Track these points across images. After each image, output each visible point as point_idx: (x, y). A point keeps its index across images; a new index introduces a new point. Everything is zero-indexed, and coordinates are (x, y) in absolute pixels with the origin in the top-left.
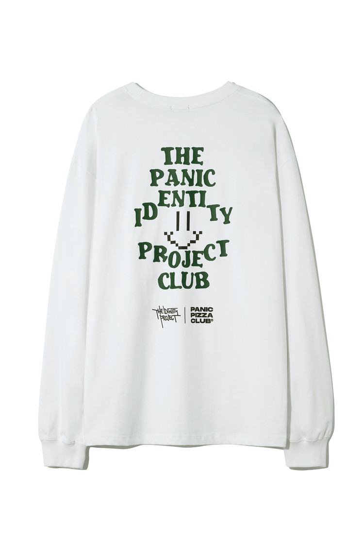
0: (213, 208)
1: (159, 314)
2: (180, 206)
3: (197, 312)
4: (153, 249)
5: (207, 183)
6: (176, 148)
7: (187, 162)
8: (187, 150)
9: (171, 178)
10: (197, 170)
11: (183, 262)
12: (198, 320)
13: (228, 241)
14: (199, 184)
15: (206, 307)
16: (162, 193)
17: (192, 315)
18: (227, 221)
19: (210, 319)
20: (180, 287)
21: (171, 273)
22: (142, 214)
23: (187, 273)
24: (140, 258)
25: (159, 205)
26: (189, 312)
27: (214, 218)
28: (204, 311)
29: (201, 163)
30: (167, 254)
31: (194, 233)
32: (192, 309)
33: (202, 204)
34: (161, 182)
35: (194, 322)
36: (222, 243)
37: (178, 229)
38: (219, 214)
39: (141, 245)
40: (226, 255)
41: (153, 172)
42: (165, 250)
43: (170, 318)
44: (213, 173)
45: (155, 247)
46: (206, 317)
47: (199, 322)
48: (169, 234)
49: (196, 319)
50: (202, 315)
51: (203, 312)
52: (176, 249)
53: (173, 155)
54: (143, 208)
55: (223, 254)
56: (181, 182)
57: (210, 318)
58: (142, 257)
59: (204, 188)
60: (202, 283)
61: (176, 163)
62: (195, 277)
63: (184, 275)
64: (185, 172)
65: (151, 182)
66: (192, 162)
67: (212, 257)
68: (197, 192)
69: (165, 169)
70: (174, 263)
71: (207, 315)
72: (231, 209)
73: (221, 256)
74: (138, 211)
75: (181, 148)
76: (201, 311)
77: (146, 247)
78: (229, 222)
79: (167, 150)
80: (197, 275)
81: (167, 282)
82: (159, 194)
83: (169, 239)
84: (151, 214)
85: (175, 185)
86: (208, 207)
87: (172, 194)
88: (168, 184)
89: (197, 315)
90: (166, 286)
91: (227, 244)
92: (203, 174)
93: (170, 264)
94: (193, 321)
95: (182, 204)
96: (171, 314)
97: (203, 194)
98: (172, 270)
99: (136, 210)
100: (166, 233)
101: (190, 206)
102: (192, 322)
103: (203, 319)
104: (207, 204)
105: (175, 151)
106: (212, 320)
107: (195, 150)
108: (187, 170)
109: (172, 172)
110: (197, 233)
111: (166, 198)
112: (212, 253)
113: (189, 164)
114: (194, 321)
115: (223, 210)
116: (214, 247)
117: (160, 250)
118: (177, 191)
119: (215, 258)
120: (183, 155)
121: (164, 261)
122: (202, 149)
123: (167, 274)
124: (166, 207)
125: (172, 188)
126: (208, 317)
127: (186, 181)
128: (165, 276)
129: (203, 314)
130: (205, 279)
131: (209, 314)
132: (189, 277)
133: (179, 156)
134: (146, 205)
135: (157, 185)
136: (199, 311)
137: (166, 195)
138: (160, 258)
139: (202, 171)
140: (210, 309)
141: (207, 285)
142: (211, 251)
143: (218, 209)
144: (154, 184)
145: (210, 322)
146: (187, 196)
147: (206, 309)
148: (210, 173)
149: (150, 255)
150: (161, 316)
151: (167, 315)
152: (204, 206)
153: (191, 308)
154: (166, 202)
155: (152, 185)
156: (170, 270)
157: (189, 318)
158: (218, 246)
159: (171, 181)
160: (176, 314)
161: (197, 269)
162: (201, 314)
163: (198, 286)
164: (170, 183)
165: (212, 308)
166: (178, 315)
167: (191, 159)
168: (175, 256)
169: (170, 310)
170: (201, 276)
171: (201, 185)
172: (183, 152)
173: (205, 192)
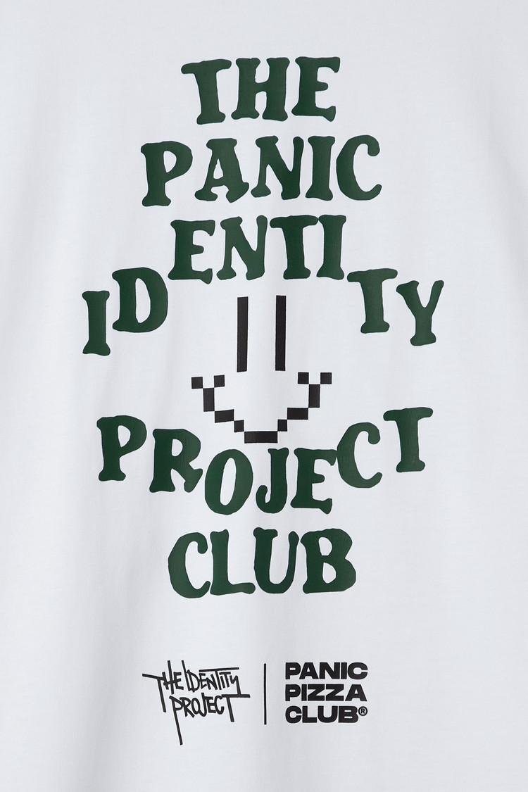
0: (371, 282)
1: (167, 693)
2: (250, 276)
3: (309, 680)
4: (150, 442)
5: (351, 188)
6: (239, 62)
7: (275, 112)
8: (278, 66)
9: (218, 173)
10: (312, 140)
11: (262, 490)
12: (312, 713)
13: (427, 412)
14: (320, 190)
15: (341, 661)
16: (183, 230)
17: (291, 691)
18: (424, 336)
19: (353, 709)
20: (248, 588)
21: (213, 535)
22: (113, 310)
23: (274, 533)
24: (104, 476)
25: (174, 275)
26: (278, 682)
27: (374, 322)
28: (334, 675)
29: (330, 114)
30: (202, 462)
31: (303, 378)
32: (291, 669)
33: (331, 268)
34: (181, 190)
35: (296, 720)
36: (407, 420)
37: (242, 366)
38: (393, 306)
39: (108, 426)
40: (420, 466)
41: (152, 152)
42: (192, 444)
43: (209, 706)
44: (374, 149)
45: (157, 433)
46: (341, 698)
47: (314, 720)
48: (208, 383)
49: (305, 708)
50: (325, 692)
51: (328, 680)
52: (236, 441)
53: (228, 85)
54: (114, 289)
55: (410, 461)
56: (253, 184)
57: (356, 702)
58: (111, 472)
59: (339, 204)
60: (329, 573)
61: (236, 116)
62: (301, 550)
63: (264, 539)
64: (267, 146)
65: (144, 190)
66: (296, 111)
67: (366, 474)
68: (310, 220)
69: (198, 139)
70: (226, 497)
71: (344, 693)
72: (438, 286)
73: (401, 468)
74: (95, 301)
75: (256, 62)
76: (322, 676)
77: (124, 435)
78: (432, 339)
79: (205, 73)
80: (311, 540)
81: (199, 567)
82: (172, 233)
83: (209, 403)
84: (143, 311)
85: (232, 197)
86: (353, 277)
87: (220, 233)
88: (205, 194)
89: (309, 692)
90: (197, 584)
91: (423, 423)
92: (336, 151)
93: (213, 499)
94: (293, 715)
95: (256, 268)
96: (212, 692)
97: (333, 226)
98: (219, 522)
99: (88, 296)
100: (197, 383)
101: (288, 275)
102: (290, 720)
103: (328, 706)
104: (347, 266)
105: (234, 71)
106: (364, 710)
107: (309, 66)
108: (275, 139)
109: (223, 150)
110: (315, 379)
111: (200, 250)
112: (367, 457)
113: (283, 117)
114: (296, 716)
115: (408, 291)
116: (374, 437)
117: (177, 448)
118: (239, 220)
119: (377, 478)
120: (262, 87)
121: (189, 487)
122: (334, 64)
123: (198, 537)
124: (199, 281)
125: (220, 209)
126: (349, 698)
127: (273, 182)
128: (193, 546)
129: (329, 687)
130: (339, 558)
131: (354, 687)
132: (280, 548)
133: (247, 88)
134: (125, 278)
135: (166, 202)
136: (315, 677)
137: (199, 237)
138: (177, 478)
139: (331, 140)
140: (357, 671)
141: (346, 578)
142: (363, 452)
143: (389, 288)
144: (156, 197)
145: (355, 720)
146: (276, 238)
147: (342, 670)
148: (362, 149)
149: (139, 463)
150: (173, 699)
151: (198, 695)
152: (338, 275)
153: (288, 665)
154: (198, 262)
155: (147, 202)
156: (210, 522)
157: (279, 704)
158: (390, 431)
159: (219, 183)
160: (232, 689)
161: (309, 520)
162: (320, 688)
163: (314, 585)
164: (214, 190)
165: (363, 666)
166: (239, 695)
167: (292, 97)
168: (230, 469)
169: (208, 675)
170: (325, 547)
171: (327, 196)
172: (262, 74)
173: (342, 219)
